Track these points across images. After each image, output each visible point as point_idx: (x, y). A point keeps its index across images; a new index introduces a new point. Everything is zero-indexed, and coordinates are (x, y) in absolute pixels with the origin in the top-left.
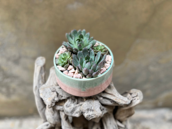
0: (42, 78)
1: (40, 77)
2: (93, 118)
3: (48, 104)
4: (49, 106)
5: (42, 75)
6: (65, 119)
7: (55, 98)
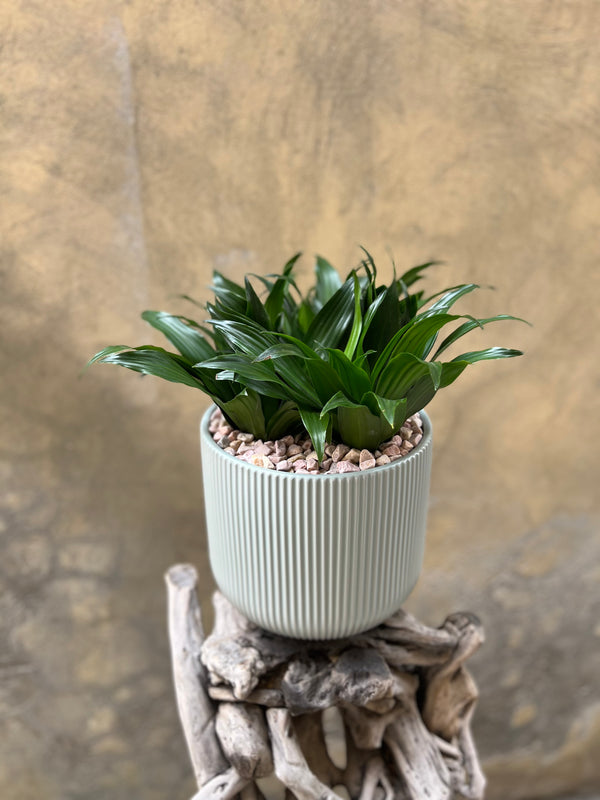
0: (196, 622)
1: (192, 622)
2: (371, 697)
3: (241, 682)
4: (243, 687)
5: (194, 616)
6: (286, 733)
7: (255, 661)
